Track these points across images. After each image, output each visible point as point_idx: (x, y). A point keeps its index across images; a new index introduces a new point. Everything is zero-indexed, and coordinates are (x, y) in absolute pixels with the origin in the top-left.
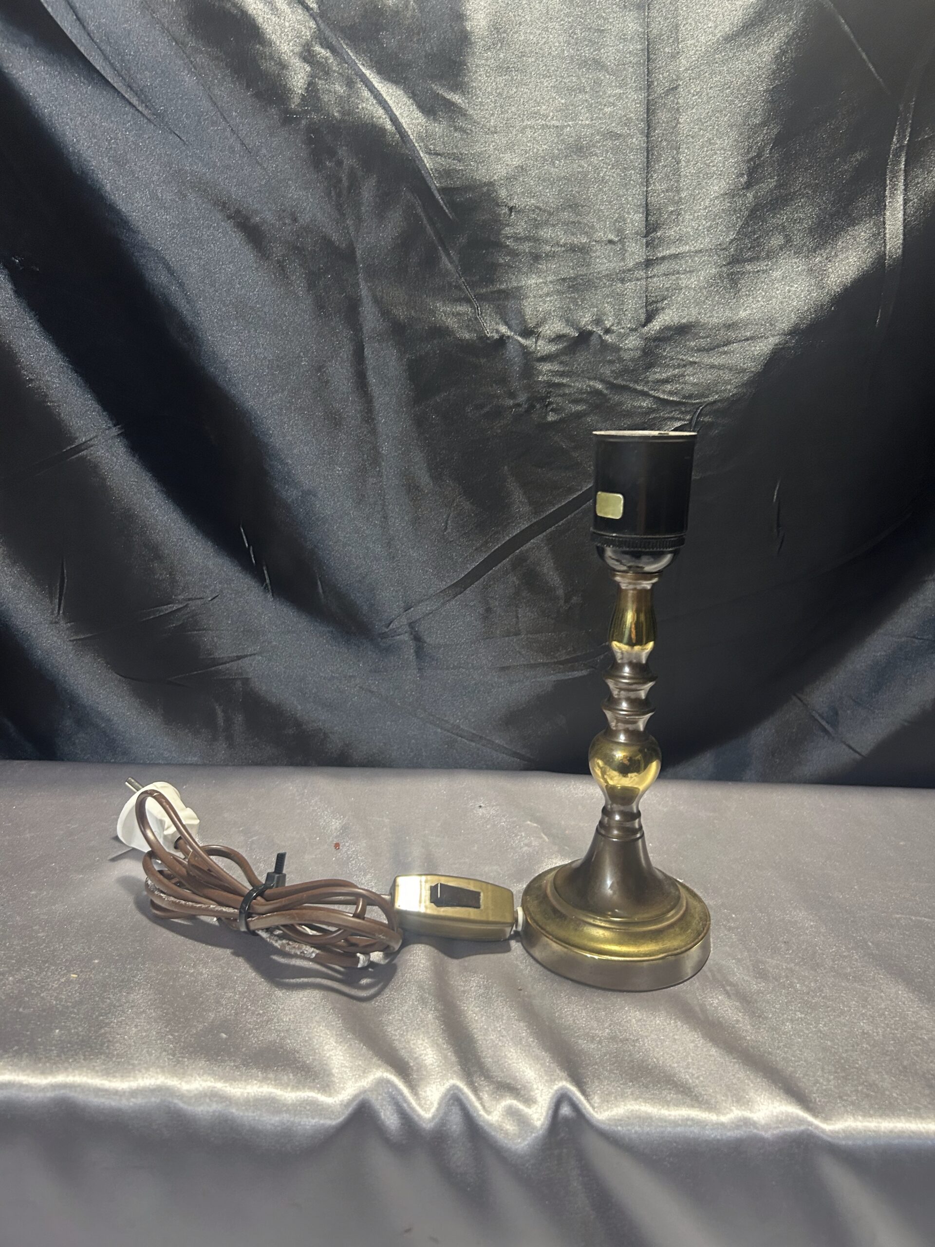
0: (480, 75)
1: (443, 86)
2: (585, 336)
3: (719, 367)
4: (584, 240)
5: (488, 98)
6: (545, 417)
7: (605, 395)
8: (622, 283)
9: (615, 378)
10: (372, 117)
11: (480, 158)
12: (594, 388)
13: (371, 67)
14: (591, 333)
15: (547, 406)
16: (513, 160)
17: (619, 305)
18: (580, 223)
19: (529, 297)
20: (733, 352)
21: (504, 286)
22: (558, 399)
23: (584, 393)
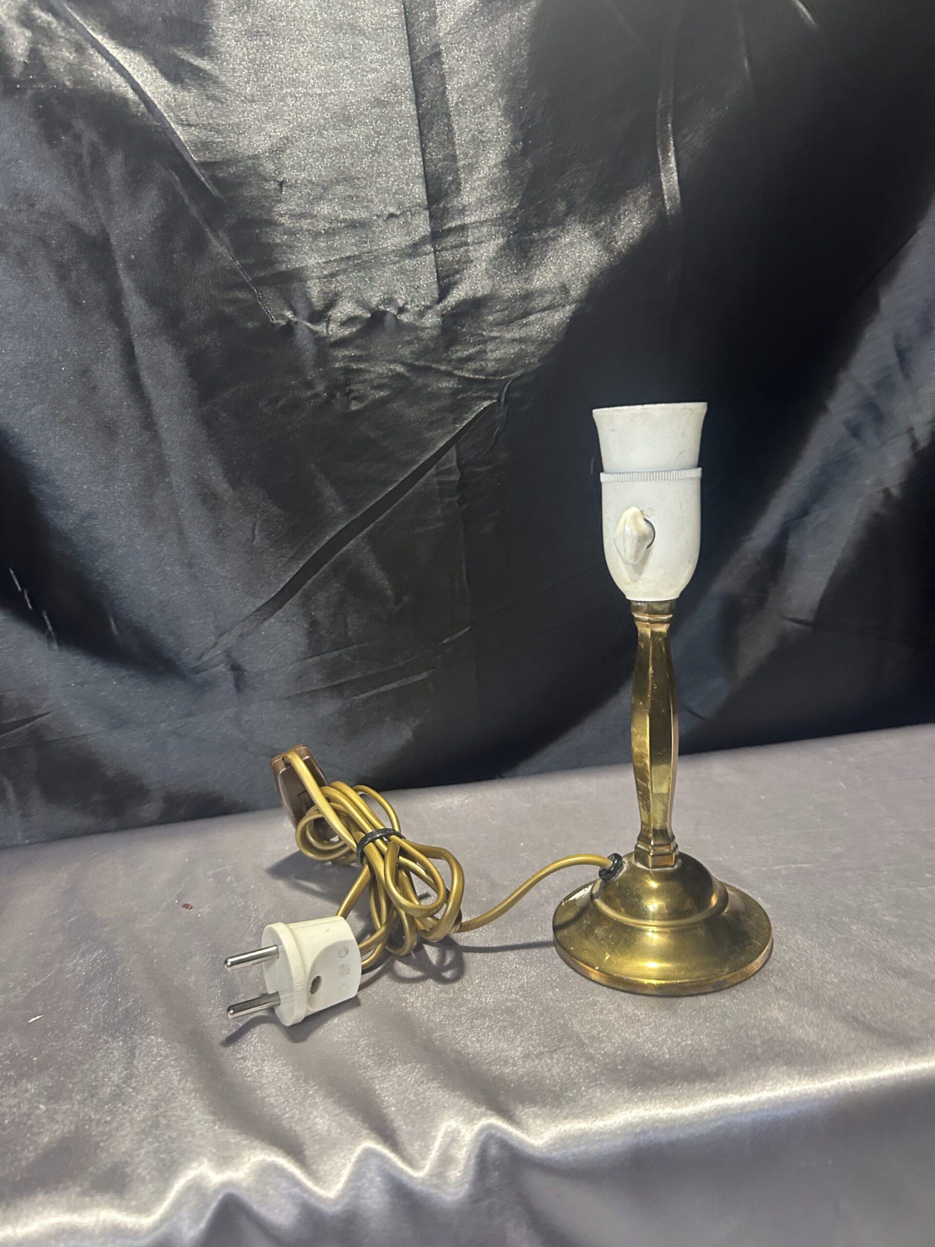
0: (228, 40)
1: (188, 51)
2: (377, 317)
3: (521, 340)
4: (364, 215)
5: (240, 64)
6: (348, 407)
7: (408, 378)
8: (411, 259)
9: (417, 360)
10: (111, 86)
11: (238, 129)
12: (395, 372)
13: (102, 32)
14: (384, 313)
15: (348, 394)
16: (277, 131)
17: (410, 282)
18: (357, 196)
19: (313, 278)
20: (532, 323)
21: (283, 268)
22: (359, 386)
23: (386, 378)
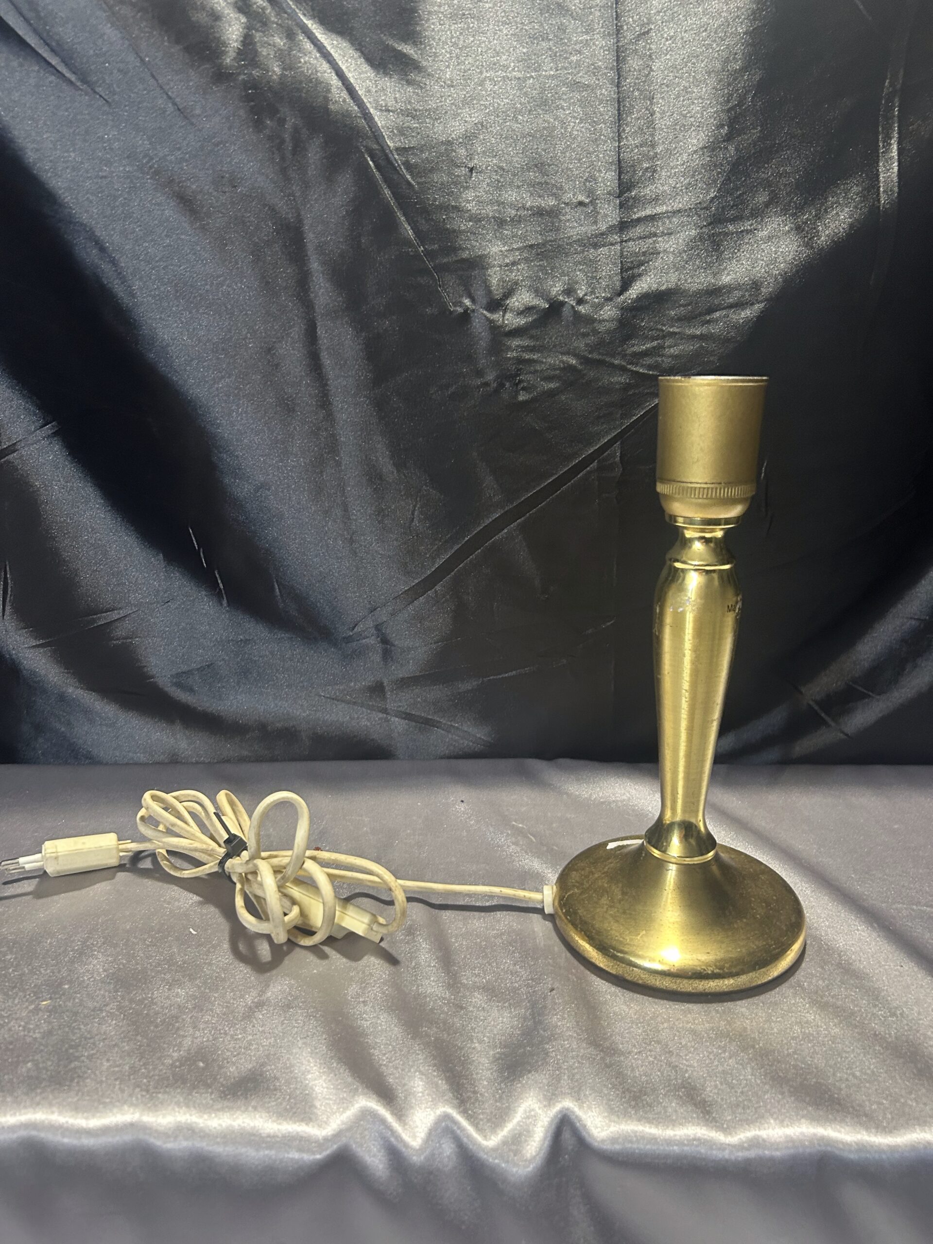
0: (433, 24)
1: (393, 36)
2: (555, 308)
3: (702, 337)
4: (552, 202)
5: (443, 48)
6: (516, 397)
7: (580, 371)
8: (595, 248)
9: (590, 353)
10: (316, 73)
11: (435, 115)
12: (568, 364)
13: (313, 17)
14: (562, 304)
15: (517, 385)
16: (471, 116)
17: (592, 273)
18: (547, 183)
19: (494, 266)
20: (716, 321)
21: (465, 255)
22: (529, 377)
23: (557, 369)
